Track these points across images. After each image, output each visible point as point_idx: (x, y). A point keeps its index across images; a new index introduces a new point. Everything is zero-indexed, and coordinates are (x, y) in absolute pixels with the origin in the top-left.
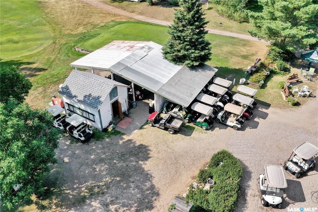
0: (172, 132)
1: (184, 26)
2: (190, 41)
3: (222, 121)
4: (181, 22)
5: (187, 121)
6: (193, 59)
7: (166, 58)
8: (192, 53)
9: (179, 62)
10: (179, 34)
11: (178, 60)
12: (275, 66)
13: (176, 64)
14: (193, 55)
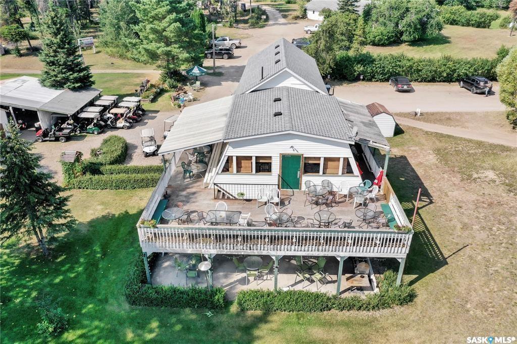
0: (63, 141)
1: (55, 51)
2: (65, 64)
3: (113, 125)
4: (51, 48)
5: (79, 132)
6: (73, 81)
7: (45, 86)
8: (71, 75)
9: (60, 87)
10: (52, 59)
11: (58, 85)
12: (166, 86)
13: (56, 89)
14: (71, 77)
